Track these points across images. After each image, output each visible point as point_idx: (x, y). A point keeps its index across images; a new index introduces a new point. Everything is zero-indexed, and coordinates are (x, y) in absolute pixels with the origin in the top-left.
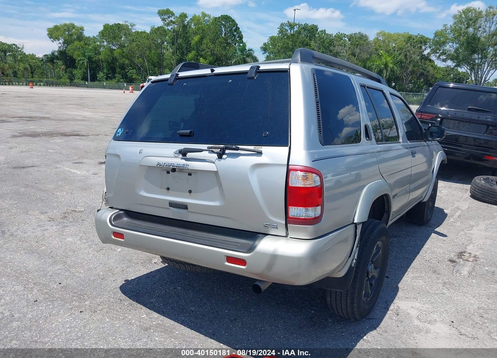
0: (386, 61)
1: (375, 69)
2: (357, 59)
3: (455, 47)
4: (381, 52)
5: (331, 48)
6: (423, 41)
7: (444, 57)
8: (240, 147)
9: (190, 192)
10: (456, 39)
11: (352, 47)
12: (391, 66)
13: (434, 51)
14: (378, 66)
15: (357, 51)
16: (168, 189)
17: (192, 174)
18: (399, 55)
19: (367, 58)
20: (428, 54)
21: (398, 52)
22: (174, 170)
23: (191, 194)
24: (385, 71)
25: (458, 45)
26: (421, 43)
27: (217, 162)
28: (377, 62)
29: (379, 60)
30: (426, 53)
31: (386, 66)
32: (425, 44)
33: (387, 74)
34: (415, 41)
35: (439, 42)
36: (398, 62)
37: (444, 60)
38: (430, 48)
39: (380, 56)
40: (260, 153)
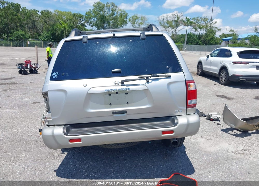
0: (64, 26)
1: (59, 30)
2: (48, 24)
3: (96, 20)
4: (61, 21)
5: (31, 18)
6: (81, 17)
7: (91, 25)
8: (160, 75)
9: (127, 103)
10: (96, 16)
11: (44, 18)
12: (67, 28)
13: (87, 22)
14: (61, 28)
15: (47, 20)
16: (110, 104)
17: (128, 93)
18: (71, 23)
19: (53, 24)
20: (84, 23)
21: (70, 22)
22: (117, 93)
23: (129, 104)
24: (65, 31)
25: (97, 19)
26: (80, 17)
27: (147, 84)
28: (59, 26)
29: (60, 26)
30: (83, 22)
31: (65, 29)
32: (82, 18)
33: (66, 33)
34: (77, 16)
35: (88, 17)
36: (71, 27)
37: (92, 26)
38: (84, 20)
39: (61, 24)
40: (169, 77)
